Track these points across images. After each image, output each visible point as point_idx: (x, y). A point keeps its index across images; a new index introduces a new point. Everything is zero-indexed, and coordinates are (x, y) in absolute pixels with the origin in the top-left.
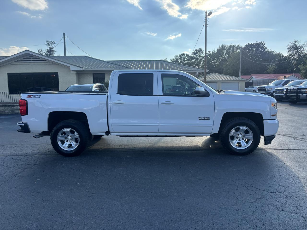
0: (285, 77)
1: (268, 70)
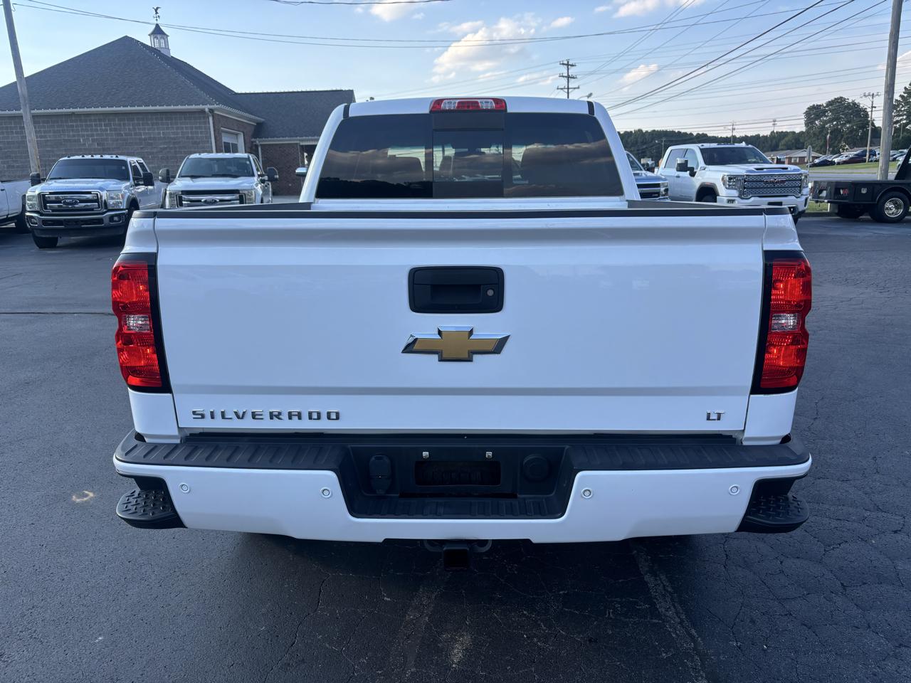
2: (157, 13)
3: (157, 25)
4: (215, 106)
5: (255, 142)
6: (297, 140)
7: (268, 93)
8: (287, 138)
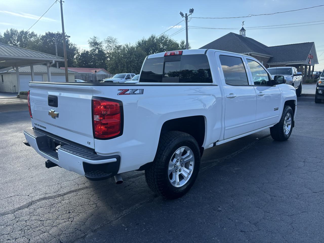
0: (96, 71)
1: (73, 63)
2: (243, 23)
3: (243, 28)
4: (252, 53)
5: (268, 64)
6: (285, 63)
7: (278, 46)
8: (280, 62)
